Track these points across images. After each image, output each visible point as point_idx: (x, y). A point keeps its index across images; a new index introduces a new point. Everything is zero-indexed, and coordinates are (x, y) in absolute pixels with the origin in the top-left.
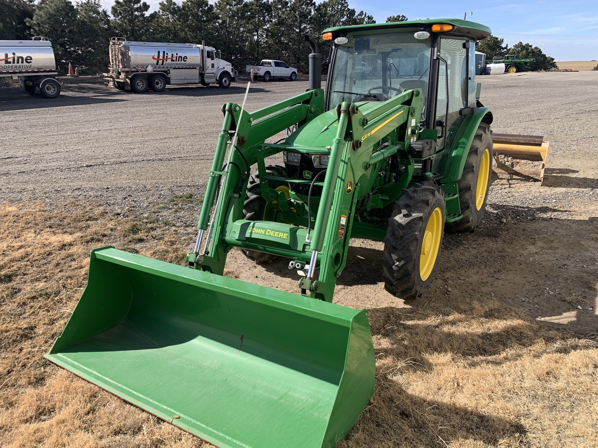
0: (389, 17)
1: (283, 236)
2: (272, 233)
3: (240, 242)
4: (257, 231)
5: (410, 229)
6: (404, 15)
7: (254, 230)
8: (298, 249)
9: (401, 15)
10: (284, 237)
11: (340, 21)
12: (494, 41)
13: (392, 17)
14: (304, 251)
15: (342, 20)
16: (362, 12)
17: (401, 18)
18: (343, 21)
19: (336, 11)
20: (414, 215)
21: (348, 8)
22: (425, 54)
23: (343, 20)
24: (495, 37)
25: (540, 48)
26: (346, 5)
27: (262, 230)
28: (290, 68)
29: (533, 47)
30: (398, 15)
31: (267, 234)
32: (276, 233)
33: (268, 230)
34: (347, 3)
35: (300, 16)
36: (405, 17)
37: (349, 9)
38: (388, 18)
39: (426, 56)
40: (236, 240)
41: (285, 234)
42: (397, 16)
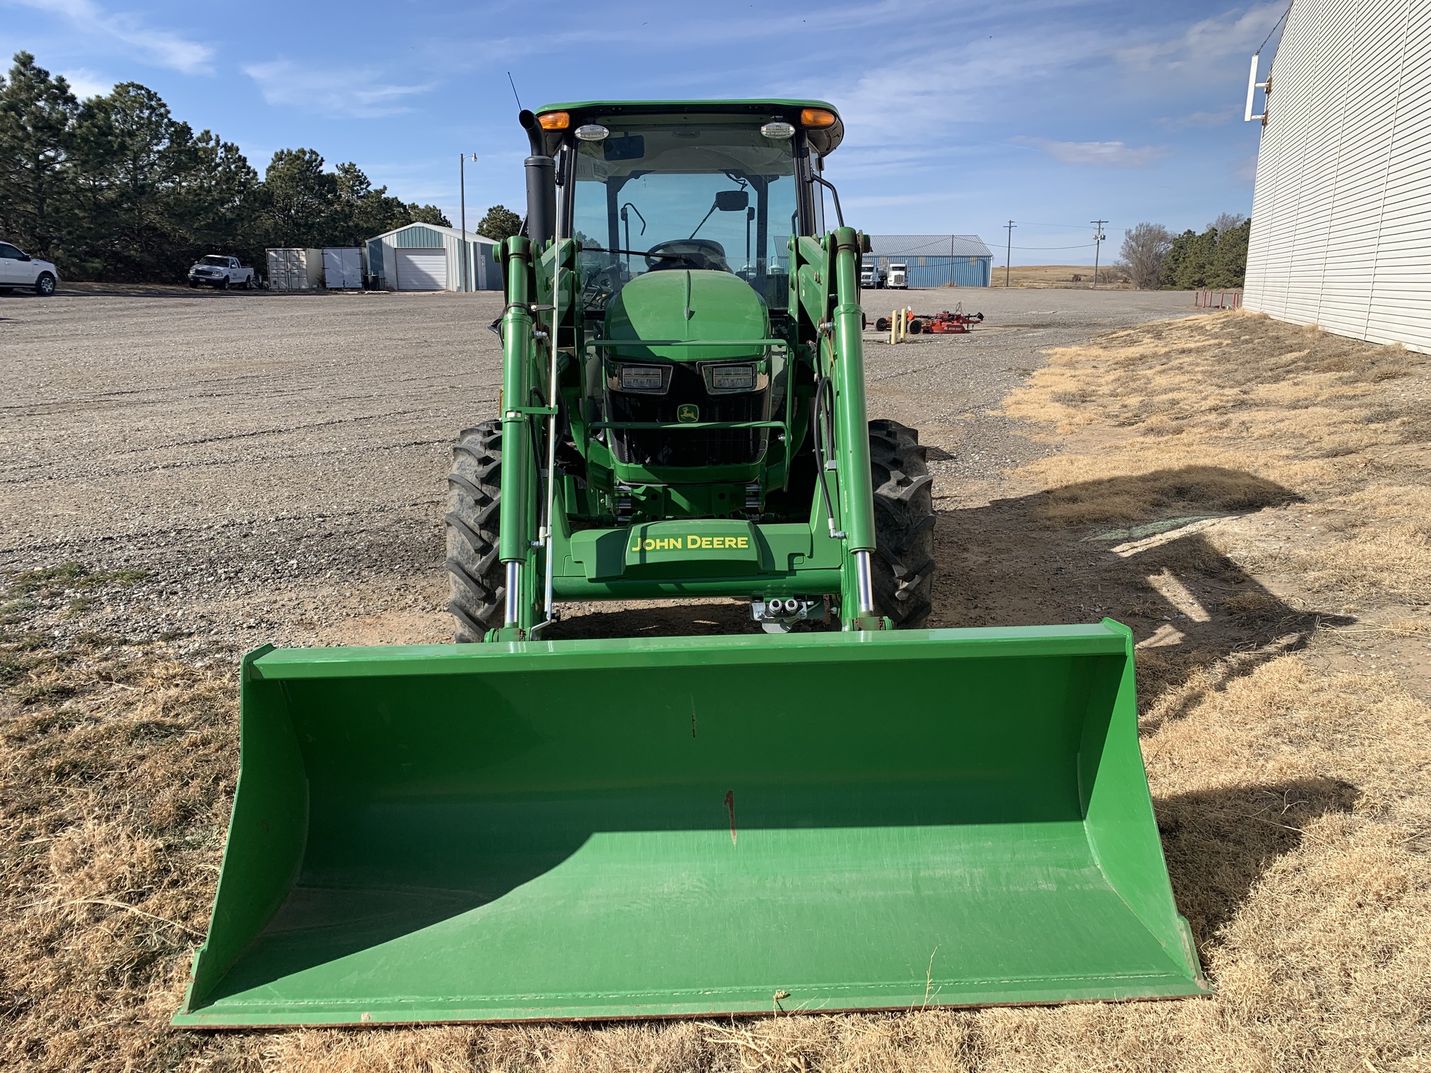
0: (279, 151)
1: (736, 544)
2: (704, 543)
3: (602, 586)
4: (659, 544)
5: (918, 508)
6: (314, 150)
7: (650, 544)
8: (777, 568)
9: (307, 149)
10: (740, 546)
11: (151, 151)
12: (513, 222)
13: (286, 152)
14: (792, 571)
15: (155, 148)
16: (207, 132)
17: (308, 155)
18: (159, 152)
19: (137, 123)
20: (915, 479)
21: (169, 120)
22: (384, 240)
23: (160, 148)
24: (512, 214)
25: (598, 242)
26: (162, 110)
27: (672, 541)
28: (34, 261)
29: (588, 239)
30: (300, 147)
31: (690, 546)
32: (715, 539)
33: (690, 538)
34: (164, 106)
35: (34, 127)
36: (318, 155)
37: (172, 124)
38: (276, 154)
39: (386, 244)
40: (590, 580)
41: (739, 539)
42: (299, 151)
